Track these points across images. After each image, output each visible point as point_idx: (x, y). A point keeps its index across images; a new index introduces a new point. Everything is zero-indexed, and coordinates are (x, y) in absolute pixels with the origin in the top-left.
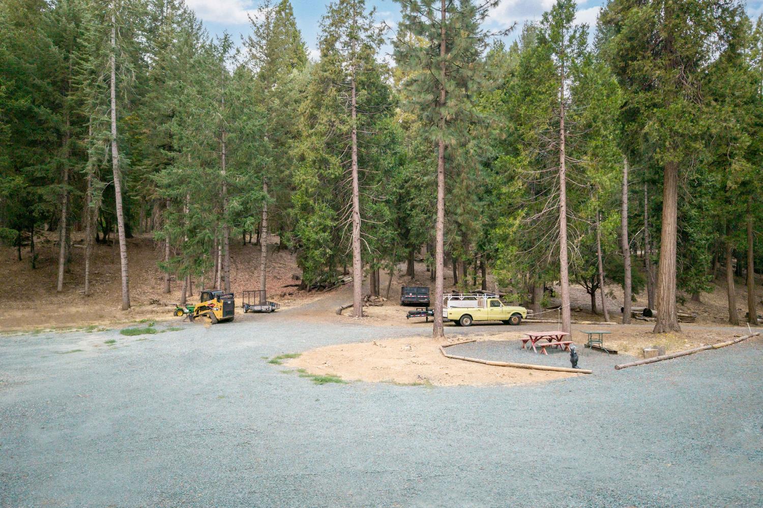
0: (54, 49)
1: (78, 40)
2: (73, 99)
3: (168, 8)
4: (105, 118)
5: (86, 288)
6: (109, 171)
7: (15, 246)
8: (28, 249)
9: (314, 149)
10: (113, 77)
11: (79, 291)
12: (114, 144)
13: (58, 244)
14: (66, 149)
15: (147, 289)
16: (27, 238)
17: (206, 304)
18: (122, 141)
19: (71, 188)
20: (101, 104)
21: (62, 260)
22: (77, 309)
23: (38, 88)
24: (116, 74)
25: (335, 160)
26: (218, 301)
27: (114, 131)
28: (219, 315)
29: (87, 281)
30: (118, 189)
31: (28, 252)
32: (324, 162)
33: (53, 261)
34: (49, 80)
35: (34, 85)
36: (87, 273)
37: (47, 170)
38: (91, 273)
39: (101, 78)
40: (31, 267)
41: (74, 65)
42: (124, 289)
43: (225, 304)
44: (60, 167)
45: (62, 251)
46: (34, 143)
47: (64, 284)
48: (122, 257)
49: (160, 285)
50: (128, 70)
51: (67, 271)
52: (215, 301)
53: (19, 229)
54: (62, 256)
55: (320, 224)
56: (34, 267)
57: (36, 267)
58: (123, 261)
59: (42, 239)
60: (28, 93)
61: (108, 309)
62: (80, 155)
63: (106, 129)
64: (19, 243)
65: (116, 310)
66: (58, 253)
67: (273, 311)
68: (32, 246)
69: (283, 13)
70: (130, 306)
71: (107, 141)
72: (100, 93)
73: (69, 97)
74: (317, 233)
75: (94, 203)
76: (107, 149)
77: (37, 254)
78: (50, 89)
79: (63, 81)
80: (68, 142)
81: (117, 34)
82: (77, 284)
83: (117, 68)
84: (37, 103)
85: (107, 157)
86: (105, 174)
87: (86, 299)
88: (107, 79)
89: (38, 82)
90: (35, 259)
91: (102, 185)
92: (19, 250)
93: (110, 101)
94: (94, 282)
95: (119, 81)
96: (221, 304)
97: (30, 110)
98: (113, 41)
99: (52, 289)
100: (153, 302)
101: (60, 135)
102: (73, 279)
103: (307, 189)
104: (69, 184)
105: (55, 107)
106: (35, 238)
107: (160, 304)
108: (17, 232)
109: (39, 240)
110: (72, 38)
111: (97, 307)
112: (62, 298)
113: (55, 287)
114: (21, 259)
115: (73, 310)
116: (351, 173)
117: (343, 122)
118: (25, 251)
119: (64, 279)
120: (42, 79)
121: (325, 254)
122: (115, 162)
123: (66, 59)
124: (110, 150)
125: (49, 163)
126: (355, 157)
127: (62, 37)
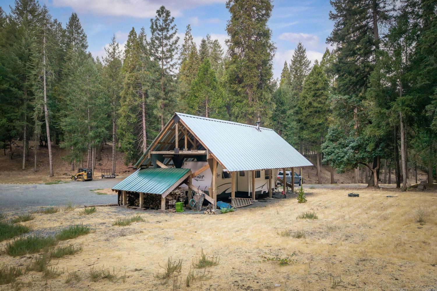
0: (19, 62)
1: (30, 57)
2: (28, 84)
3: (75, 34)
4: (41, 95)
5: (35, 168)
6: (44, 117)
7: (2, 148)
8: (9, 150)
9: (124, 111)
10: (45, 77)
11: (32, 169)
12: (45, 106)
13: (22, 148)
14: (25, 106)
15: (64, 168)
16: (8, 145)
17: (81, 173)
18: (49, 104)
19: (27, 123)
20: (40, 88)
21: (24, 156)
22: (31, 177)
23: (12, 79)
24: (46, 76)
25: (133, 116)
26: (85, 172)
27: (45, 99)
28: (86, 178)
29: (35, 165)
30: (47, 125)
31: (9, 151)
32: (129, 117)
33: (20, 156)
34: (17, 75)
35: (9, 78)
36: (35, 161)
37: (17, 116)
38: (37, 162)
39: (39, 77)
40: (10, 158)
41: (28, 68)
42: (51, 168)
43: (88, 174)
44: (22, 115)
45: (24, 151)
46: (11, 104)
47: (25, 167)
48: (50, 154)
49: (70, 167)
50: (52, 74)
51: (27, 160)
52: (84, 172)
53: (4, 141)
54: (24, 153)
55: (128, 141)
56: (12, 159)
57: (13, 158)
58: (50, 156)
59: (16, 145)
60: (8, 81)
61: (44, 177)
62: (31, 108)
63: (42, 100)
64: (5, 147)
65: (48, 178)
66: (23, 152)
67: (114, 177)
68: (11, 148)
69: (132, 36)
70: (53, 176)
71: (42, 105)
72: (39, 84)
73: (26, 83)
74: (127, 145)
75: (37, 130)
76: (42, 108)
77: (13, 152)
78: (18, 79)
79: (23, 75)
80: (26, 103)
81: (46, 58)
82: (31, 167)
83: (46, 72)
84: (12, 85)
85: (42, 111)
86: (42, 119)
87: (35, 172)
88: (42, 78)
89: (12, 76)
90: (12, 154)
91: (41, 123)
92: (5, 150)
93: (43, 87)
94: (40, 165)
95: (47, 78)
96: (86, 174)
97: (8, 89)
98: (44, 61)
99: (20, 169)
100: (65, 174)
101: (22, 100)
102: (29, 164)
103: (122, 127)
104: (27, 122)
105: (20, 88)
106: (12, 145)
107: (67, 175)
108: (4, 143)
109: (14, 146)
110: (27, 56)
111: (40, 176)
112: (25, 172)
113: (21, 167)
114: (5, 155)
115: (29, 177)
116: (142, 120)
117: (136, 101)
118: (7, 151)
119: (25, 164)
120: (14, 74)
121: (130, 154)
122: (46, 113)
123: (25, 65)
124: (44, 108)
125: (18, 112)
126: (144, 114)
127: (23, 55)
